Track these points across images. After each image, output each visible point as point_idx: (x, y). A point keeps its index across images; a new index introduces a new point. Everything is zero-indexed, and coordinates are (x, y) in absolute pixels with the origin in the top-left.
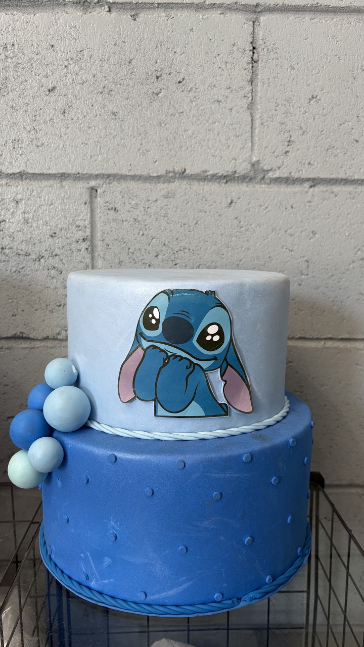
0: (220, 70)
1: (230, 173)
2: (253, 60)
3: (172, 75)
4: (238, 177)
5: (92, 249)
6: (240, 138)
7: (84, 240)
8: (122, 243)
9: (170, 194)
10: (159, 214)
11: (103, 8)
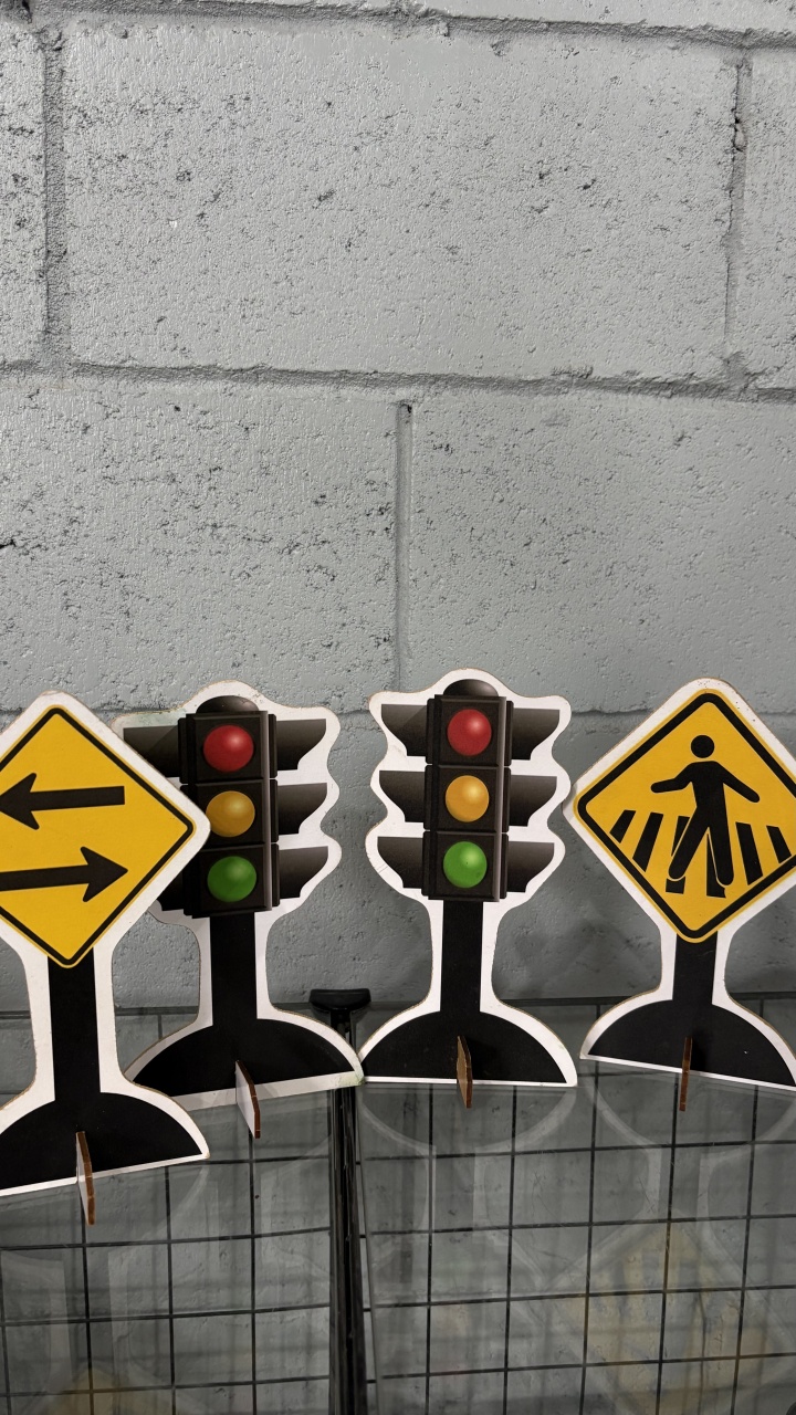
0: (670, 163)
1: (679, 378)
2: (734, 145)
3: (570, 173)
4: (697, 385)
5: (398, 530)
6: (702, 305)
7: (381, 511)
8: (459, 518)
9: (559, 418)
10: (535, 458)
11: (435, 27)
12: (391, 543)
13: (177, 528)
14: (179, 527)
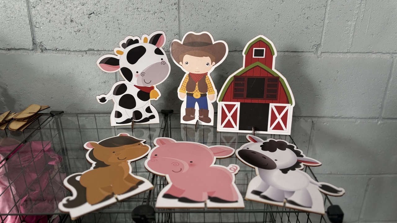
12: (177, 12)
13: (129, 9)
14: (130, 9)
